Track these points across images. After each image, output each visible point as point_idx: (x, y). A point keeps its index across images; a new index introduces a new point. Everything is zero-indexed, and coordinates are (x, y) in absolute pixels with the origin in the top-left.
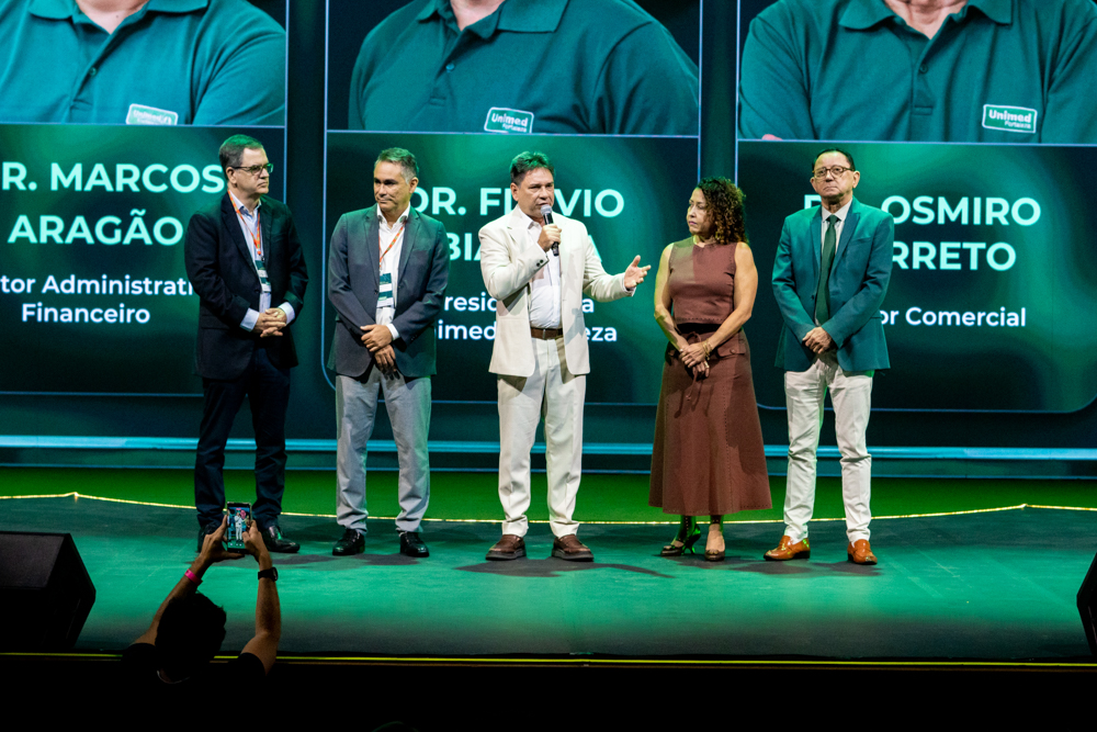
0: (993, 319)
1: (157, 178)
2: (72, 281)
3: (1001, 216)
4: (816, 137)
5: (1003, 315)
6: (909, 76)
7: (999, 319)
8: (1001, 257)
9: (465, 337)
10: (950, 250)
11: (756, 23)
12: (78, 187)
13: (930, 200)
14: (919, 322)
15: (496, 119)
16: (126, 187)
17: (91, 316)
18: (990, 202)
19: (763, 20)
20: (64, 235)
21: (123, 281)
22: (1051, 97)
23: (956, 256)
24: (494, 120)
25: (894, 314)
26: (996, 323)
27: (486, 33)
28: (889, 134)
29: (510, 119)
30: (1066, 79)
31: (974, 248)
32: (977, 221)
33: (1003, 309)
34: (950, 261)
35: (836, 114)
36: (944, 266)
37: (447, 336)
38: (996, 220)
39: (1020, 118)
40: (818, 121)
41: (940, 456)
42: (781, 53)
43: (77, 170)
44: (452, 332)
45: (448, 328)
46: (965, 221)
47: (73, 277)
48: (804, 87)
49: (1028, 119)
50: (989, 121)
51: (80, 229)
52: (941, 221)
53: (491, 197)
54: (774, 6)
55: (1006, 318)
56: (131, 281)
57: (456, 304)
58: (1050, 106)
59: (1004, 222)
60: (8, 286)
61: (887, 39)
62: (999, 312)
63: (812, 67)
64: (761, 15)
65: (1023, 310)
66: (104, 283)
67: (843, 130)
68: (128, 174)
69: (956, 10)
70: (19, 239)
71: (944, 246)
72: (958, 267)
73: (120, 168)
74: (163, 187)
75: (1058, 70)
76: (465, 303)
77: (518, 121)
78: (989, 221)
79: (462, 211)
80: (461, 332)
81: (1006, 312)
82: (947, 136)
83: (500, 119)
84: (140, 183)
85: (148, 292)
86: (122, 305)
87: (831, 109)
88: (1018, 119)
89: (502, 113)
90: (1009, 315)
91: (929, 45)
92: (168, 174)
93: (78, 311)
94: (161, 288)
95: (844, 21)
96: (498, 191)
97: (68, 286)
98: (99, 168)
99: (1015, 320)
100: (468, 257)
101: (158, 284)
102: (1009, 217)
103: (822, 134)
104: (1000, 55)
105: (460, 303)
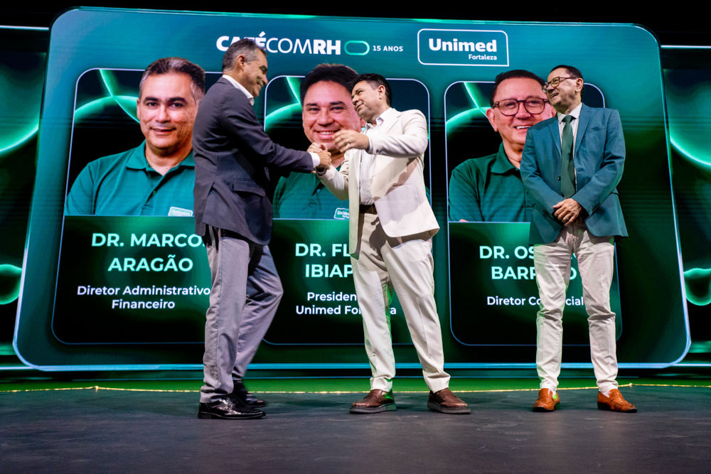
1: (181, 240)
2: (138, 289)
4: (484, 220)
5: (572, 300)
7: (571, 302)
9: (325, 313)
11: (454, 171)
12: (144, 245)
14: (535, 304)
15: (339, 213)
16: (167, 245)
17: (146, 305)
19: (458, 170)
20: (135, 267)
21: (163, 288)
25: (523, 300)
26: (570, 304)
28: (516, 219)
29: (346, 213)
33: (573, 297)
35: (493, 209)
37: (317, 313)
42: (466, 185)
43: (144, 237)
44: (319, 311)
45: (317, 309)
47: (138, 287)
48: (476, 197)
51: (143, 264)
53: (337, 248)
54: (462, 164)
55: (575, 301)
56: (166, 288)
57: (321, 298)
60: (106, 291)
61: (513, 178)
62: (571, 298)
63: (480, 189)
64: (457, 168)
66: (153, 289)
67: (495, 217)
68: (168, 239)
70: (113, 269)
73: (164, 236)
74: (184, 245)
76: (325, 297)
79: (324, 254)
80: (323, 311)
81: (574, 299)
83: (341, 213)
84: (173, 243)
85: (175, 294)
86: (161, 300)
87: (490, 206)
89: (342, 211)
92: (187, 238)
93: (140, 303)
94: (181, 291)
95: (493, 170)
96: (340, 245)
97: (135, 291)
98: (154, 236)
99: (579, 302)
100: (326, 275)
101: (179, 289)
103: (486, 218)
105: (323, 297)
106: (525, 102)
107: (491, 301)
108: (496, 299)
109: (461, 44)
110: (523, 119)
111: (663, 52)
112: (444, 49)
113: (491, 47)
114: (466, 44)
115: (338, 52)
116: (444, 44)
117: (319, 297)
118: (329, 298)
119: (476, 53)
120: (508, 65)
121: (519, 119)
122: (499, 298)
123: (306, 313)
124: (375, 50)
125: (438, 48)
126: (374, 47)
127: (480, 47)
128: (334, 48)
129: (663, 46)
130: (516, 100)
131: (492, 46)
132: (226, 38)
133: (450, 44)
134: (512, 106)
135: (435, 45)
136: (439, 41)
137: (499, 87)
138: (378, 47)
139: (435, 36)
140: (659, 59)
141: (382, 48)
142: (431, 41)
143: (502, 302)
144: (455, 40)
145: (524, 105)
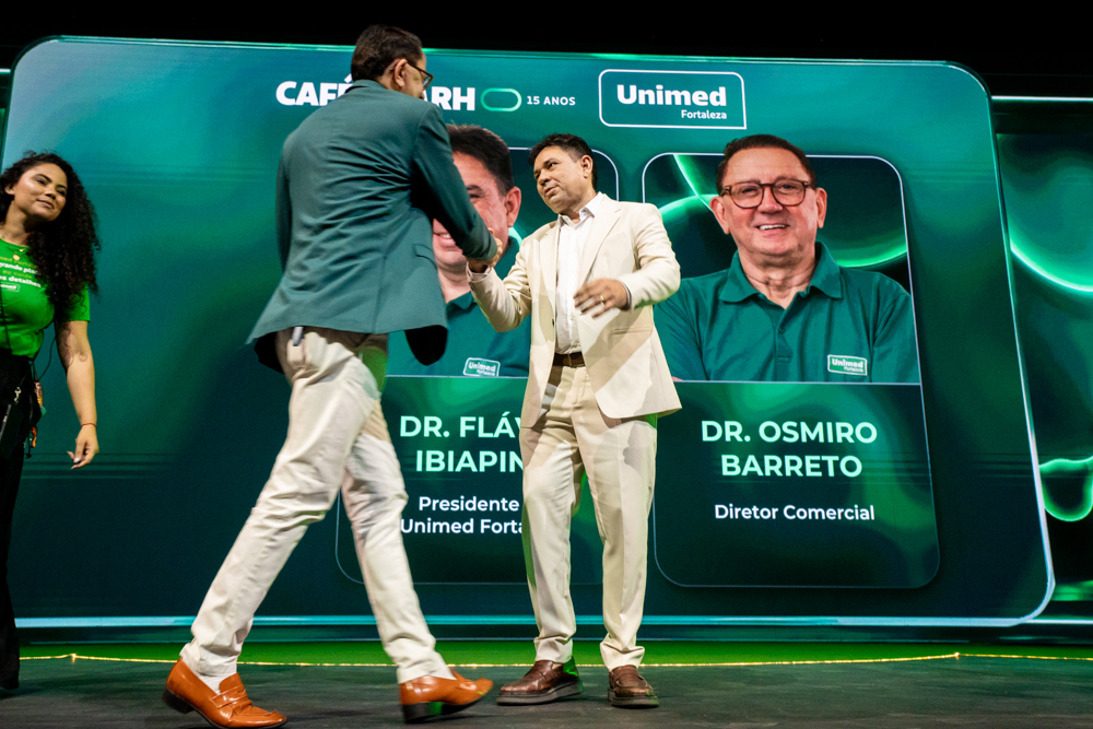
0: (850, 514)
3: (848, 436)
4: (708, 379)
5: (857, 511)
6: (772, 336)
7: (854, 514)
8: (851, 467)
9: (448, 531)
10: (812, 462)
13: (794, 424)
14: (794, 517)
15: (472, 366)
18: (839, 425)
22: (875, 349)
23: (817, 466)
24: (470, 367)
25: (775, 510)
26: (852, 518)
27: (464, 306)
28: (761, 376)
29: (482, 366)
30: (886, 337)
31: (830, 459)
32: (831, 440)
33: (856, 506)
34: (813, 470)
35: (721, 362)
36: (809, 473)
37: (434, 531)
38: (844, 439)
39: (855, 364)
40: (708, 367)
41: (819, 624)
42: (679, 319)
44: (438, 527)
45: (435, 524)
46: (821, 440)
48: (697, 341)
49: (861, 365)
50: (832, 367)
52: (804, 440)
53: (468, 423)
55: (860, 513)
57: (441, 506)
58: (876, 357)
59: (851, 440)
61: (754, 309)
62: (854, 509)
63: (702, 329)
65: (872, 507)
67: (727, 373)
69: (802, 289)
71: (808, 458)
72: (819, 474)
75: (878, 331)
76: (448, 504)
77: (488, 368)
78: (840, 440)
79: (446, 434)
80: (445, 527)
81: (859, 509)
82: (803, 378)
83: (475, 366)
87: (718, 357)
88: (856, 366)
89: (476, 362)
90: (862, 510)
91: (785, 313)
95: (722, 296)
96: (474, 419)
99: (867, 515)
100: (451, 469)
102: (854, 436)
103: (712, 376)
104: (837, 319)
105: (444, 505)
106: (772, 186)
107: (722, 512)
108: (729, 508)
109: (669, 94)
110: (770, 213)
111: (995, 107)
112: (642, 101)
113: (718, 99)
114: (677, 94)
115: (471, 107)
116: (642, 93)
117: (438, 505)
118: (455, 505)
119: (693, 108)
120: (745, 128)
121: (763, 213)
122: (733, 508)
123: (416, 531)
124: (530, 103)
125: (632, 100)
126: (529, 98)
127: (699, 98)
128: (464, 99)
129: (994, 98)
130: (758, 182)
131: (720, 97)
132: (292, 85)
133: (650, 93)
134: (752, 193)
135: (627, 95)
136: (633, 88)
137: (731, 162)
138: (536, 98)
139: (627, 81)
140: (989, 117)
141: (542, 100)
142: (621, 88)
143: (740, 513)
144: (659, 87)
145: (772, 192)
